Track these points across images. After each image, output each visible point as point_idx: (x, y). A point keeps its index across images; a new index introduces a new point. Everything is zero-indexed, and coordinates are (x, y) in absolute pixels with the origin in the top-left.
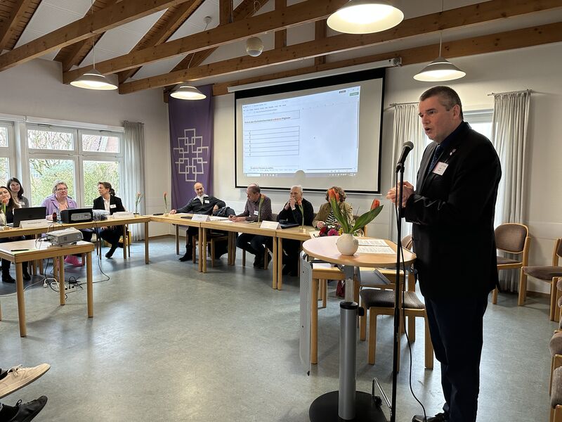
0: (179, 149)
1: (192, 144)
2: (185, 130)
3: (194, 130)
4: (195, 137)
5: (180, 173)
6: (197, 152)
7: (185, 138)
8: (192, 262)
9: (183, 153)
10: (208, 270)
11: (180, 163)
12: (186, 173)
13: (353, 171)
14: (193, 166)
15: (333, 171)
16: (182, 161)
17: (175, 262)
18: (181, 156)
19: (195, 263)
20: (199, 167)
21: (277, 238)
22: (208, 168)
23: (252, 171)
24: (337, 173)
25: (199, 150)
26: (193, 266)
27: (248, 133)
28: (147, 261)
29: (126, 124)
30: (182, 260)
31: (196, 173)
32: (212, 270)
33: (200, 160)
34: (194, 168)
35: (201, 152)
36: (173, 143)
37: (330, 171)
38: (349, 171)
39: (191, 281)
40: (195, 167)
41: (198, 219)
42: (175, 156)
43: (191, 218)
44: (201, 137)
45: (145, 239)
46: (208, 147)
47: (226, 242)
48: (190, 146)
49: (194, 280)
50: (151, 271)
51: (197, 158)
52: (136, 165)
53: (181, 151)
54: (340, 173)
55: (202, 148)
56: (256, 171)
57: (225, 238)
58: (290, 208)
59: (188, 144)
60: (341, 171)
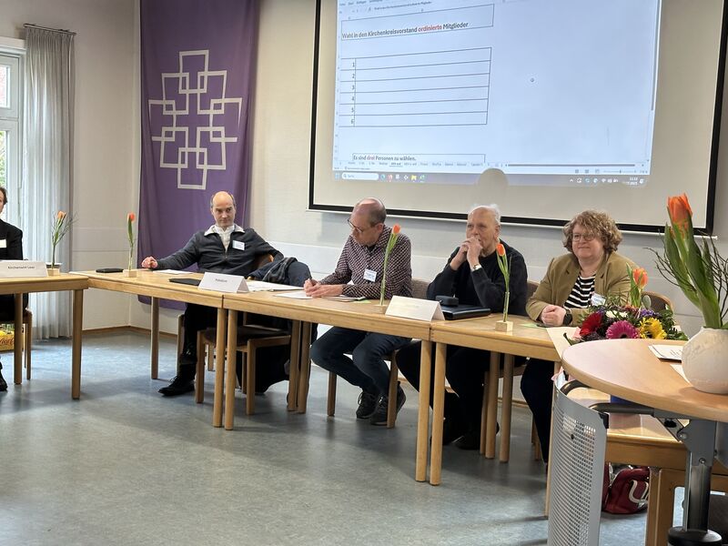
0: (164, 102)
1: (199, 91)
2: (182, 54)
3: (206, 52)
4: (206, 73)
5: (163, 165)
6: (212, 112)
7: (181, 75)
8: (194, 399)
9: (175, 113)
10: (238, 422)
11: (163, 139)
12: (179, 166)
13: (637, 171)
14: (198, 150)
15: (582, 171)
16: (169, 134)
17: (150, 398)
18: (168, 121)
19: (200, 402)
20: (214, 152)
21: (433, 345)
22: (238, 156)
23: (357, 165)
24: (592, 177)
25: (218, 107)
26: (196, 409)
27: (349, 64)
28: (76, 392)
29: (30, 34)
30: (168, 393)
31: (205, 167)
32: (248, 423)
33: (217, 134)
34: (202, 155)
35: (222, 111)
36: (150, 87)
37: (571, 171)
38: (625, 171)
39: (195, 449)
40: (205, 150)
41: (217, 287)
42: (151, 122)
43: (197, 283)
44: (224, 73)
45: (73, 335)
46: (239, 100)
47: (284, 352)
48: (193, 96)
49: (200, 447)
50: (86, 418)
51: (211, 129)
52: (51, 142)
53: (169, 107)
54: (600, 177)
55: (224, 101)
56: (367, 165)
57: (284, 339)
58: (465, 265)
59: (188, 92)
60: (603, 171)
